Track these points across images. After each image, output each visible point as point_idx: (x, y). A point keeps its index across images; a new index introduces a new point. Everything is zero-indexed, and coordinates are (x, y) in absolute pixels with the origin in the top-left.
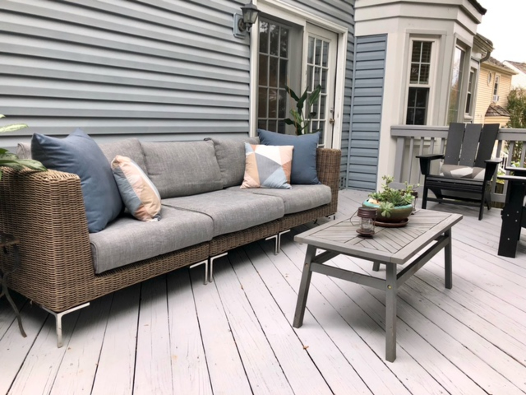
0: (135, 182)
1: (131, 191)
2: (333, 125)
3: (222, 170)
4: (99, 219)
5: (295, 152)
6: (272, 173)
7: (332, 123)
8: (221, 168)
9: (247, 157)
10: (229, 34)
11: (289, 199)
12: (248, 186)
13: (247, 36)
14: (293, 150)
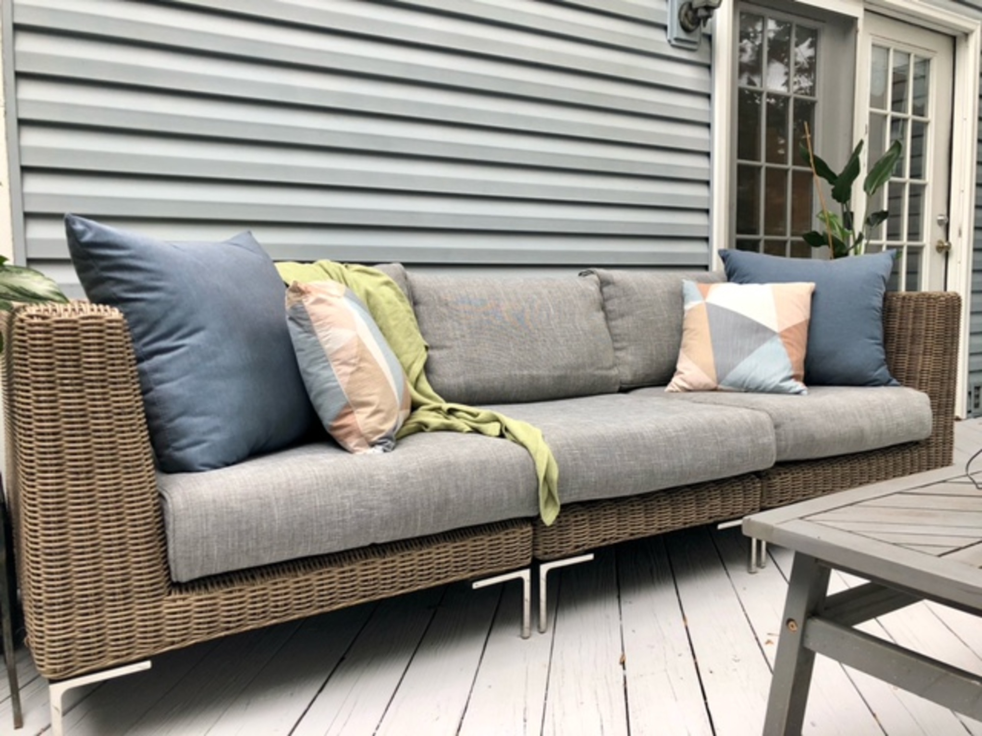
0: (337, 347)
1: (324, 368)
2: (947, 256)
3: (618, 345)
4: (216, 437)
5: (821, 298)
6: (751, 352)
7: (944, 250)
8: (615, 341)
9: (686, 315)
10: (658, 40)
11: (792, 420)
12: (686, 386)
13: (704, 45)
14: (814, 295)
